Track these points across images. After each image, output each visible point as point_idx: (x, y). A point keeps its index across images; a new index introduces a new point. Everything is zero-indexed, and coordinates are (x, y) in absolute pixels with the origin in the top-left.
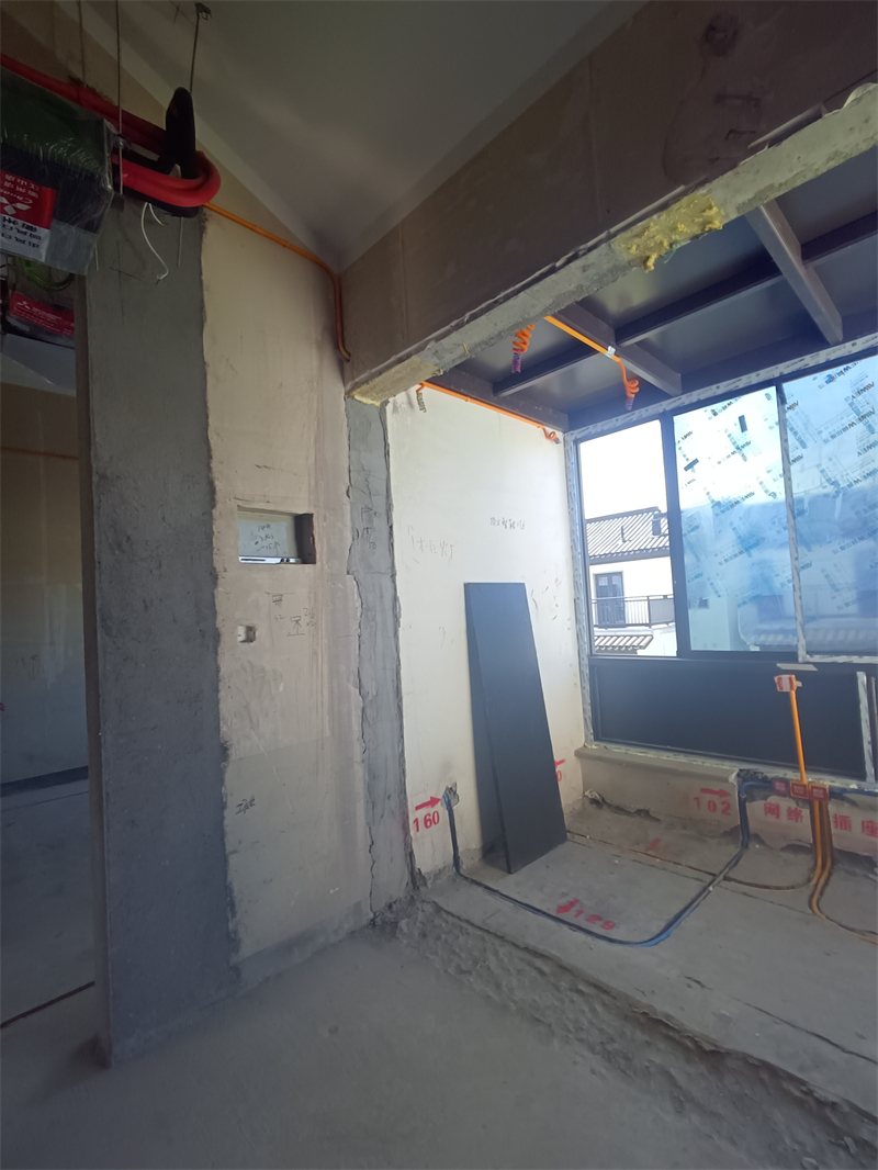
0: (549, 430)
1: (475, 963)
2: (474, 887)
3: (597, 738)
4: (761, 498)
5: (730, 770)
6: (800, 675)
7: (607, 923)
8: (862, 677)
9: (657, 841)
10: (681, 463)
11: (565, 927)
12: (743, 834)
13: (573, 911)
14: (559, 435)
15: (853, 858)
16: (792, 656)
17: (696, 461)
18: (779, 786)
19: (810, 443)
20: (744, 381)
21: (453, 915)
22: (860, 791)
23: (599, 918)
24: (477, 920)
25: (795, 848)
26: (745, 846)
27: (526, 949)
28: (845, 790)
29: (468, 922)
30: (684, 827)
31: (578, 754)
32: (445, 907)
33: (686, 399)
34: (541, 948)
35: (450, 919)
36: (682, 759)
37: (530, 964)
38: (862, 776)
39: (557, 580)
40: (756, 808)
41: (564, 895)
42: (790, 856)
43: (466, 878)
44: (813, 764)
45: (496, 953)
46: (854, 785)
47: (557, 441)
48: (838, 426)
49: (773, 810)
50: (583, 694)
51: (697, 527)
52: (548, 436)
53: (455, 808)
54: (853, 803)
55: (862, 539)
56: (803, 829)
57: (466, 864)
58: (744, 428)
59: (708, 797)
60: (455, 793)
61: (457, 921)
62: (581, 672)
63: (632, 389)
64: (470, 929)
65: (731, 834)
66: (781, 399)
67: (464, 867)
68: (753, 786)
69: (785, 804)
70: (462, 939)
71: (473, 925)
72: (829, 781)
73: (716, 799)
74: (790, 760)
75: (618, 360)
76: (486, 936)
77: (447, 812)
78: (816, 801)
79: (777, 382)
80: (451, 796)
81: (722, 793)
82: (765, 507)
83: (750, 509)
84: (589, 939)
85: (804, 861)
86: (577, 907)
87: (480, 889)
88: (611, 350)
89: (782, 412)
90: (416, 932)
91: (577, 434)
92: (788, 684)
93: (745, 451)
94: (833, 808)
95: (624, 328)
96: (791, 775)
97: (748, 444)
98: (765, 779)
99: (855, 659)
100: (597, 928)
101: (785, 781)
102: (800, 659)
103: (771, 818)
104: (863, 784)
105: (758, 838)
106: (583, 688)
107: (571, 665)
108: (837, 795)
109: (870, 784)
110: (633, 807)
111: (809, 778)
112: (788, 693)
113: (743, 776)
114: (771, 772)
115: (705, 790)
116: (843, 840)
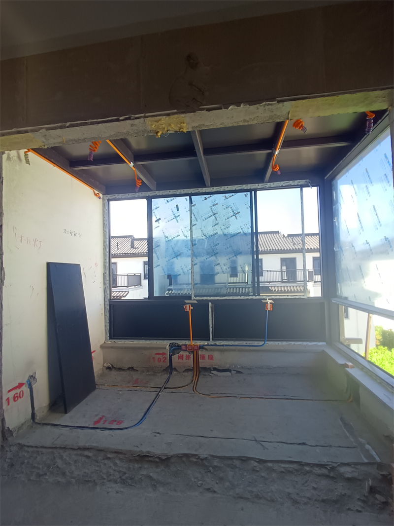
0: (96, 192)
1: (49, 467)
2: (45, 427)
3: (111, 338)
4: (182, 237)
5: (166, 344)
6: (192, 304)
7: (118, 422)
8: (210, 304)
9: (137, 379)
10: (154, 219)
11: (99, 431)
12: (170, 369)
13: (102, 421)
14: (101, 195)
15: (205, 369)
16: (189, 298)
17: (160, 219)
18: (184, 348)
19: (198, 220)
20: (179, 192)
21: (32, 447)
22: (208, 345)
23: (115, 421)
24: (48, 444)
25: (188, 370)
26: (171, 373)
27: (79, 449)
28: (204, 345)
29: (42, 447)
30: (148, 371)
31: (102, 347)
32: (26, 444)
33: (158, 193)
34: (87, 445)
35: (30, 449)
36: (148, 342)
37: (81, 455)
38: (209, 340)
39: (96, 264)
40: (175, 358)
41: (97, 415)
42: (186, 374)
43: (39, 424)
44: (196, 337)
45: (61, 457)
46: (206, 343)
47: (100, 198)
48: (207, 216)
49: (181, 357)
50: (105, 318)
51: (159, 246)
52: (96, 195)
53: (34, 386)
54: (206, 349)
55: (212, 256)
56: (190, 363)
57: (39, 416)
58: (178, 210)
59: (158, 356)
60: (34, 378)
61: (35, 449)
62: (105, 308)
63: (139, 184)
64: (44, 450)
65: (166, 370)
66: (191, 202)
67: (38, 418)
68: (175, 349)
69: (185, 354)
70: (39, 458)
71: (46, 448)
72: (199, 343)
73: (161, 356)
74: (187, 337)
75: (134, 169)
76: (55, 451)
77: (29, 390)
78: (194, 351)
79: (190, 195)
80: (32, 380)
81: (164, 354)
82: (183, 241)
83: (178, 241)
84: (111, 432)
85: (190, 373)
86: (104, 419)
87: (49, 427)
88: (132, 164)
89: (191, 207)
90: (6, 465)
91: (109, 196)
92: (188, 308)
93: (178, 218)
94: (200, 353)
95: (138, 157)
96: (187, 342)
97: (179, 216)
98: (179, 346)
99: (209, 298)
100: (114, 426)
101: (186, 345)
102: (192, 299)
103: (180, 360)
104: (209, 342)
105: (175, 369)
106: (105, 315)
107: (100, 305)
108: (201, 347)
109: (211, 342)
110: (126, 367)
111: (193, 343)
112: (188, 312)
113: (171, 346)
114: (181, 342)
115: (157, 354)
116: (203, 363)
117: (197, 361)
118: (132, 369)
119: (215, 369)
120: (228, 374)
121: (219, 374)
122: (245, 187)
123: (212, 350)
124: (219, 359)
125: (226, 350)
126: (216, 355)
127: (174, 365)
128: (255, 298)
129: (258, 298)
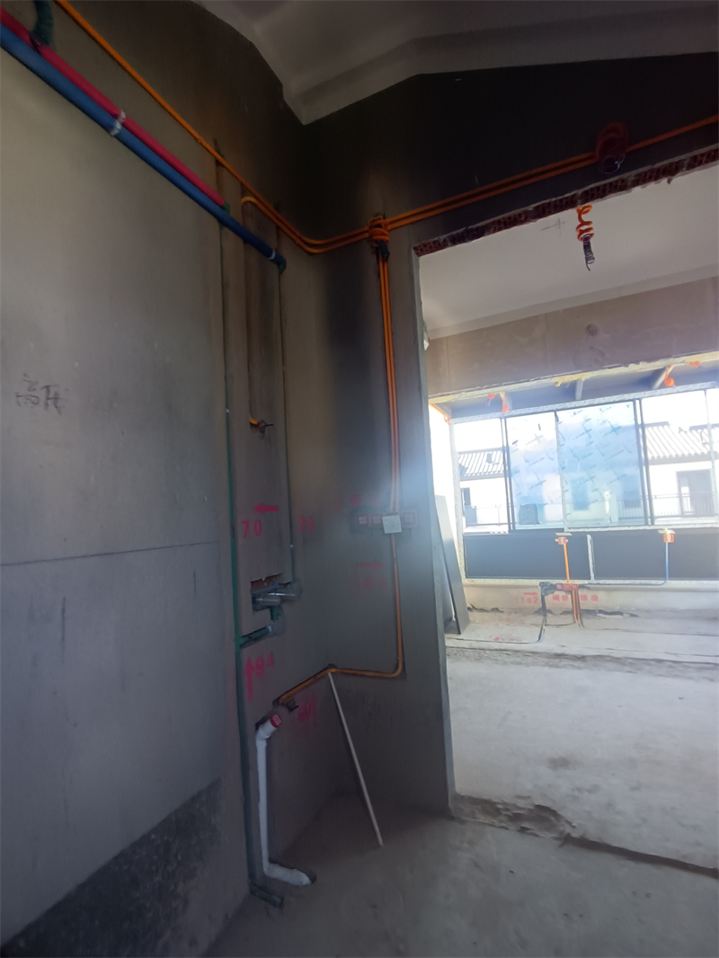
0: (447, 418)
2: (451, 639)
3: (467, 577)
5: (536, 582)
6: (567, 537)
7: (518, 640)
8: (589, 537)
9: (508, 618)
12: (543, 611)
15: (591, 613)
16: (562, 530)
17: (517, 441)
18: (559, 587)
20: (541, 409)
22: (590, 584)
23: (513, 640)
25: (565, 613)
26: (545, 616)
27: (497, 650)
28: (584, 585)
29: (463, 648)
30: (516, 612)
33: (514, 412)
38: (589, 578)
40: (549, 598)
42: (564, 616)
44: (572, 577)
46: (586, 582)
49: (556, 598)
50: (460, 555)
54: (589, 589)
56: (568, 604)
58: (540, 429)
59: (527, 596)
62: (459, 543)
65: (537, 612)
66: (556, 418)
68: (547, 589)
69: (561, 594)
71: (466, 648)
72: (578, 582)
73: (530, 596)
74: (564, 577)
76: (475, 650)
78: (571, 590)
79: (555, 411)
81: (534, 594)
85: (569, 615)
86: (500, 638)
89: (557, 424)
94: (580, 592)
96: (563, 582)
97: (542, 436)
98: (551, 585)
99: (587, 530)
101: (561, 585)
102: (565, 531)
103: (556, 601)
104: (590, 581)
105: (550, 612)
106: (460, 552)
108: (582, 587)
109: (593, 580)
110: (490, 607)
111: (571, 582)
112: (562, 546)
113: (542, 585)
114: (554, 582)
115: (525, 594)
116: (584, 605)
117: (576, 602)
118: (496, 610)
119: (601, 611)
120: (620, 616)
121: (607, 616)
122: (626, 396)
123: (597, 589)
124: (604, 600)
125: (615, 590)
126: (602, 595)
127: (548, 606)
128: (647, 528)
129: (652, 528)
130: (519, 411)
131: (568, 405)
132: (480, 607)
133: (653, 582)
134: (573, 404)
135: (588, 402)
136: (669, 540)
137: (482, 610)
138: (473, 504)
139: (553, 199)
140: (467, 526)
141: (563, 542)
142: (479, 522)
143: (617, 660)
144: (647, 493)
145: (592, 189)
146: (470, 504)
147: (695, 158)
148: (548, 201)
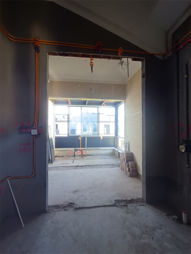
0: (53, 104)
3: (55, 148)
5: (73, 149)
8: (86, 138)
12: (74, 156)
15: (84, 155)
16: (80, 136)
17: (71, 113)
18: (78, 150)
19: (83, 114)
20: (78, 106)
25: (79, 156)
30: (68, 157)
33: (71, 105)
40: (76, 153)
46: (85, 148)
49: (78, 152)
54: (85, 150)
56: (80, 154)
59: (71, 152)
62: (54, 139)
65: (73, 156)
66: (81, 109)
69: (79, 151)
78: (81, 150)
79: (81, 107)
81: (73, 152)
91: (56, 105)
94: (83, 151)
96: (79, 148)
97: (77, 112)
99: (86, 136)
103: (77, 153)
105: (76, 156)
106: (54, 141)
108: (84, 149)
109: (86, 148)
110: (61, 156)
111: (81, 148)
113: (75, 149)
114: (77, 149)
117: (82, 153)
118: (63, 156)
120: (91, 156)
121: (88, 156)
122: (96, 106)
123: (87, 150)
124: (88, 152)
125: (90, 150)
126: (88, 151)
127: (75, 155)
128: (98, 136)
129: (99, 136)
130: (73, 105)
131: (84, 106)
132: (58, 156)
133: (98, 148)
134: (85, 106)
135: (88, 106)
136: (102, 139)
137: (59, 157)
138: (58, 128)
139: (86, 54)
140: (56, 134)
141: (80, 139)
142: (59, 134)
143: (89, 166)
144: (98, 129)
145: (94, 55)
146: (57, 129)
147: (113, 57)
148: (85, 54)
